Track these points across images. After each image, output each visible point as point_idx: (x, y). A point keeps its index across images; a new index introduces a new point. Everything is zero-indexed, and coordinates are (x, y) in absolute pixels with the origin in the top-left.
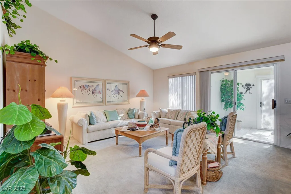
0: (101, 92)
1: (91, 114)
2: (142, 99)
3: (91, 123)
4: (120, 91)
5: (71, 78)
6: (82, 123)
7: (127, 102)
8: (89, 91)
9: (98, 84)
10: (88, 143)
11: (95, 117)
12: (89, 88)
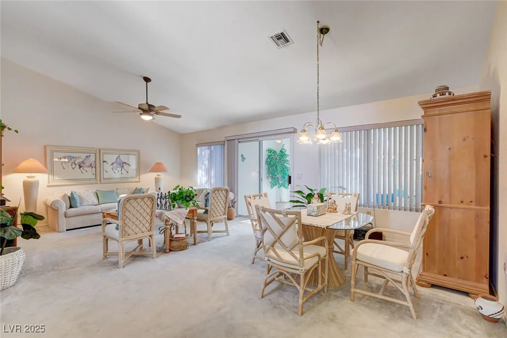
0: (93, 165)
1: (72, 194)
2: (158, 175)
3: (73, 205)
4: (124, 164)
5: (45, 147)
6: (57, 205)
7: (137, 180)
8: (73, 164)
9: (89, 154)
10: (67, 230)
11: (78, 198)
12: (73, 160)
